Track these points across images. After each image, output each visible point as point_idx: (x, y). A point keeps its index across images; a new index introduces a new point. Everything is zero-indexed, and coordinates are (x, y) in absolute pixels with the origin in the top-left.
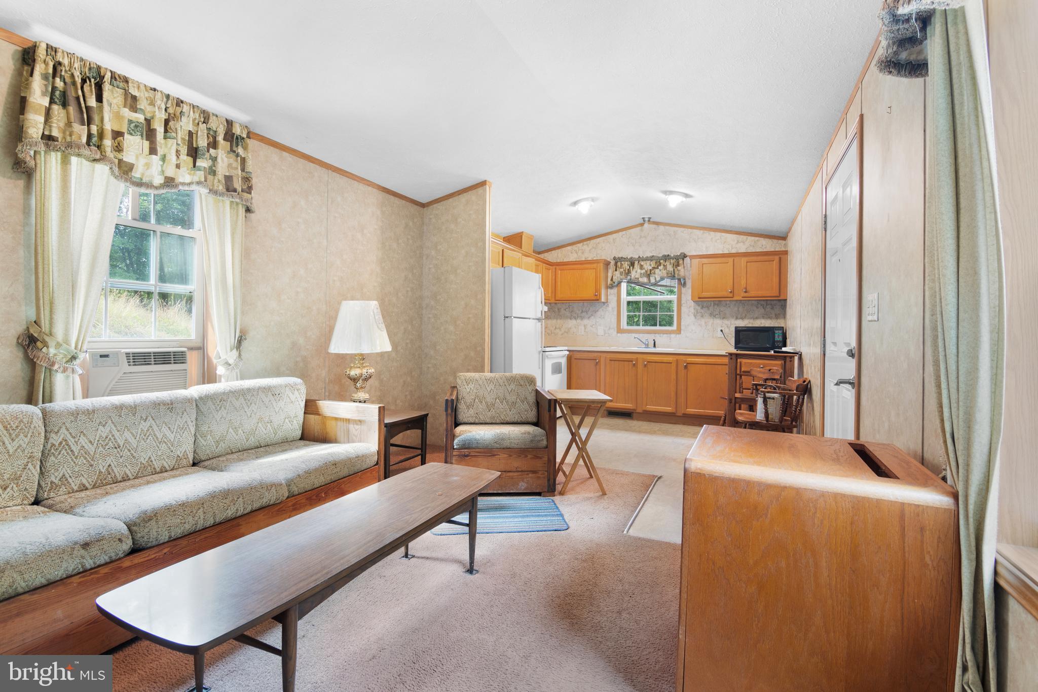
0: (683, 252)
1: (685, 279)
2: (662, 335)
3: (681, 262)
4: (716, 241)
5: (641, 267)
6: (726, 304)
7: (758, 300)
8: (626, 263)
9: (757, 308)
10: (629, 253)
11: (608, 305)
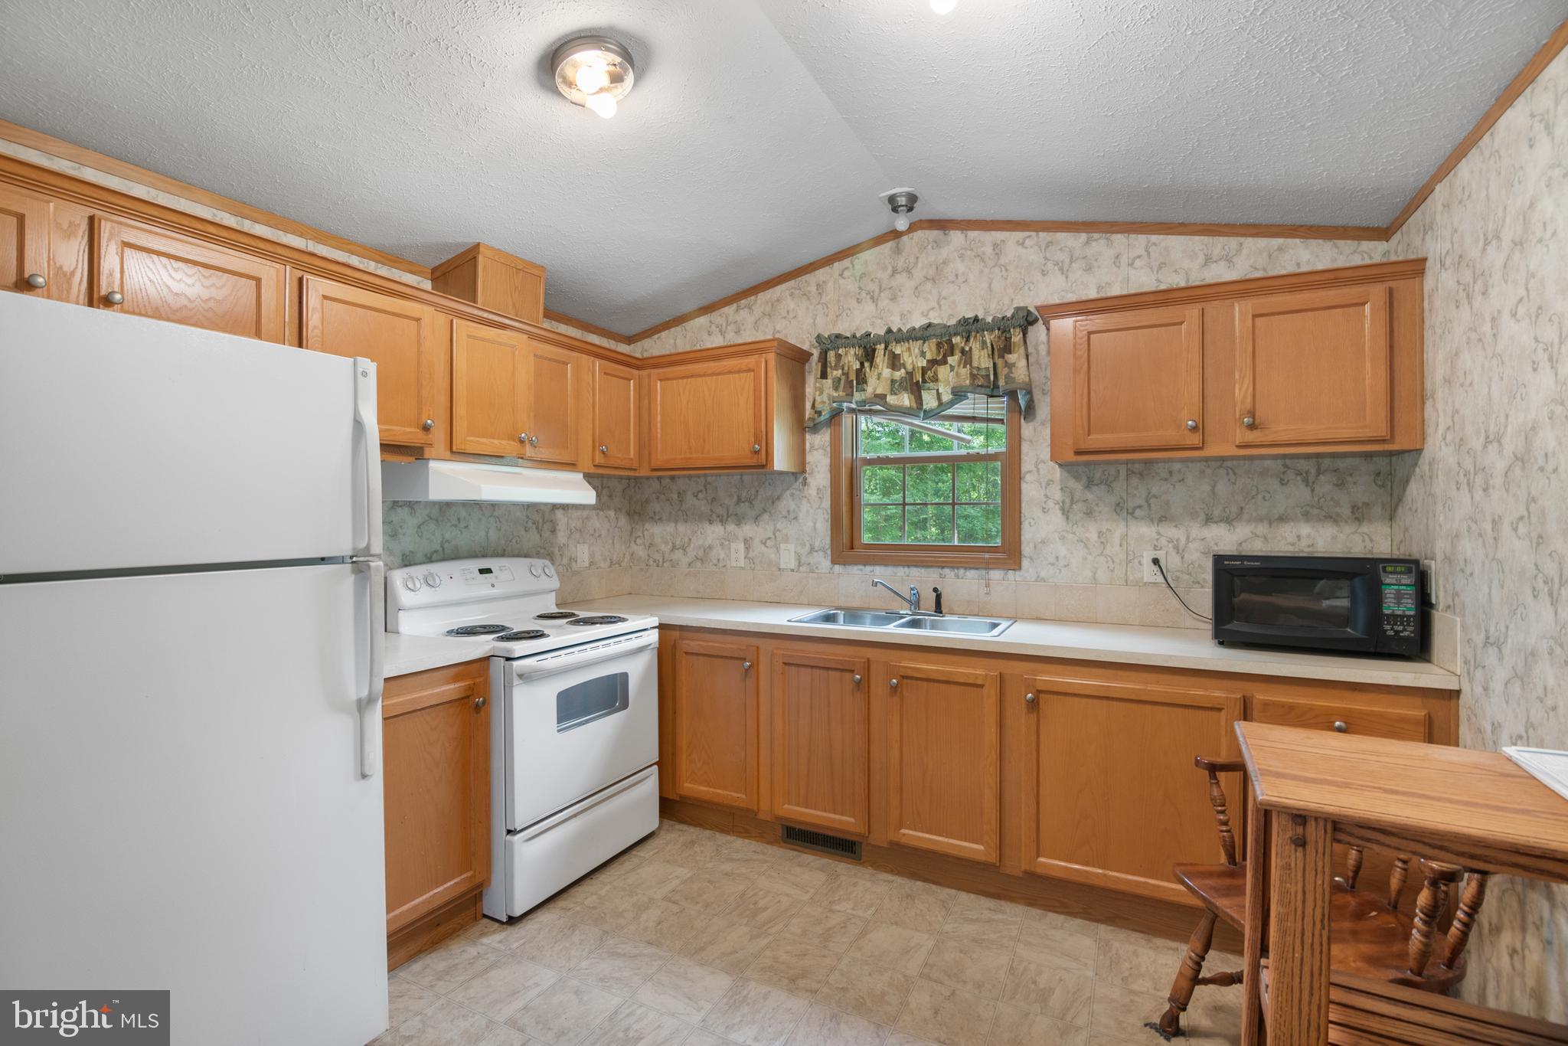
0: (1022, 305)
1: (1030, 392)
2: (962, 571)
3: (1017, 337)
4: (1131, 264)
5: (895, 362)
6: (1171, 473)
7: (1284, 457)
8: (852, 351)
9: (1282, 483)
10: (862, 320)
11: (805, 479)
